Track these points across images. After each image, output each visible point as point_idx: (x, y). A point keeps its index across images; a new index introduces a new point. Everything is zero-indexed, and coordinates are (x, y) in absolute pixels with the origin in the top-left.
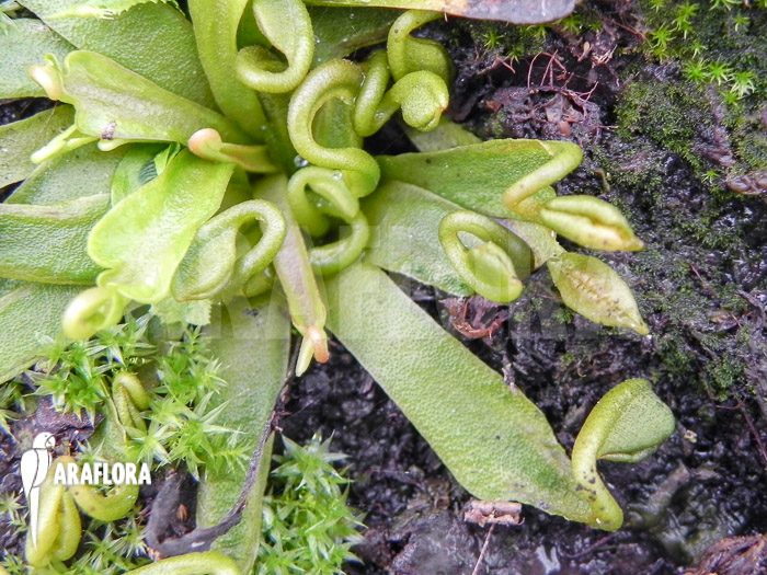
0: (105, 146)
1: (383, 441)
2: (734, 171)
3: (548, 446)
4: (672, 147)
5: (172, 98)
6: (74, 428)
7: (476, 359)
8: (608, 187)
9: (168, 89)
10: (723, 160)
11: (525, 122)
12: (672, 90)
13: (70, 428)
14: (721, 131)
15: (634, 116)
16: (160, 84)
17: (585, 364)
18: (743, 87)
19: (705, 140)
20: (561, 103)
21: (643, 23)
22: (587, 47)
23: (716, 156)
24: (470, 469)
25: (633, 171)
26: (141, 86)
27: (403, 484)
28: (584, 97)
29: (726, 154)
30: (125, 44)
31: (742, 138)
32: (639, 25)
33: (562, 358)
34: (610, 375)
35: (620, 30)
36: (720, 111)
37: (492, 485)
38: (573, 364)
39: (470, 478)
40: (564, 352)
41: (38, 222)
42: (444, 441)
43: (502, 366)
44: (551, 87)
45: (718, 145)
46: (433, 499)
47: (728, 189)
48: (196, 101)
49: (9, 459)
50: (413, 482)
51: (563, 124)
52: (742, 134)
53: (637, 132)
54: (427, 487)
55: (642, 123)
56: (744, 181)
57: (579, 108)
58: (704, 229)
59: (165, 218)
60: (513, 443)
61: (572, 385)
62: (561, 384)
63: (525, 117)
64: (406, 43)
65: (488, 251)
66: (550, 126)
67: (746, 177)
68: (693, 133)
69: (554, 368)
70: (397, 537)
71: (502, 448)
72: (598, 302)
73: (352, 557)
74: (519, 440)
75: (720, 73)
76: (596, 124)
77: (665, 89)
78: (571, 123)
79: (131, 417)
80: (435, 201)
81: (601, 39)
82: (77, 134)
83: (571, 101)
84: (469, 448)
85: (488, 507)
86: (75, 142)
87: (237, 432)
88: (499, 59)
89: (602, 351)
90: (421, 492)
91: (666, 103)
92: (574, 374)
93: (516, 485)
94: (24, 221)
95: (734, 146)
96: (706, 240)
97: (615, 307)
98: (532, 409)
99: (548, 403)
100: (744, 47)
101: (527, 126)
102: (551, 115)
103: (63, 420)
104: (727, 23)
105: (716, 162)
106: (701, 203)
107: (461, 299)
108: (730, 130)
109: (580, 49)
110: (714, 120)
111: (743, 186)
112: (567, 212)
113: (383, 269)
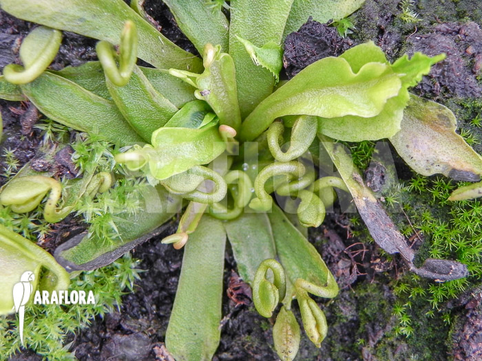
0: (197, 95)
1: (155, 284)
2: (369, 349)
3: (207, 355)
4: (361, 316)
5: (235, 102)
6: (69, 170)
7: (221, 302)
8: (328, 305)
9: (238, 97)
10: (371, 342)
11: (330, 254)
12: (384, 302)
13: (68, 169)
14: (381, 333)
15: (362, 294)
16: (238, 94)
17: (251, 346)
18: (406, 331)
19: (373, 328)
20: (349, 264)
21: (403, 275)
22: (378, 260)
23: (370, 338)
24: (174, 333)
25: (342, 311)
26: (231, 88)
27: (145, 308)
28: (357, 273)
29: (374, 341)
30: (245, 69)
31: (385, 343)
32: (401, 274)
33: (247, 336)
34: (253, 357)
35: (394, 268)
36: (389, 328)
37: (175, 347)
38: (248, 341)
39: (171, 336)
40: (249, 334)
41: (145, 92)
42: (178, 315)
43: (226, 315)
44: (352, 257)
45: (375, 335)
46: (150, 326)
47: (361, 350)
48: (240, 110)
49: (31, 147)
50: (149, 311)
51: (341, 271)
52: (386, 342)
53: (356, 298)
54: (153, 319)
55: (362, 297)
56: (368, 356)
57: (351, 272)
58: (337, 350)
59: (187, 145)
60: (198, 342)
61: (239, 346)
62: (236, 342)
63: (332, 253)
64: (328, 187)
65: (274, 292)
66: (336, 267)
67: (370, 355)
68: (373, 321)
69: (240, 335)
70: (125, 327)
71: (193, 339)
72: (284, 344)
73: (102, 315)
74: (200, 343)
75: (405, 320)
76: (349, 283)
77: (382, 299)
78: (343, 274)
79: (93, 191)
80: (269, 234)
81: (385, 264)
82: (194, 79)
83: (351, 267)
84: (183, 327)
85: (166, 353)
86: (189, 81)
87: (118, 235)
88: (348, 227)
89: (261, 348)
90: (148, 318)
91: (376, 303)
92: (243, 344)
93: (183, 356)
94: (141, 85)
95: (379, 342)
96: (334, 354)
97: (287, 352)
98: (217, 338)
99: (224, 342)
100: (421, 320)
101: (329, 256)
102: (341, 264)
103: (69, 164)
104: (426, 307)
105: (367, 340)
106: (346, 341)
107: (240, 278)
108: (384, 336)
109: (375, 258)
110: (384, 327)
111: (366, 357)
112: (312, 311)
113: (227, 235)
